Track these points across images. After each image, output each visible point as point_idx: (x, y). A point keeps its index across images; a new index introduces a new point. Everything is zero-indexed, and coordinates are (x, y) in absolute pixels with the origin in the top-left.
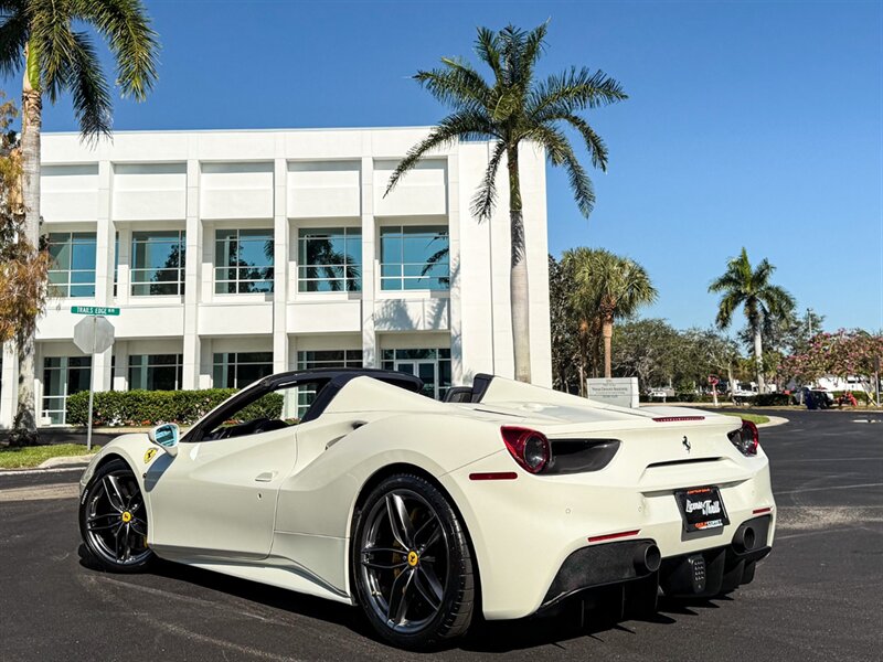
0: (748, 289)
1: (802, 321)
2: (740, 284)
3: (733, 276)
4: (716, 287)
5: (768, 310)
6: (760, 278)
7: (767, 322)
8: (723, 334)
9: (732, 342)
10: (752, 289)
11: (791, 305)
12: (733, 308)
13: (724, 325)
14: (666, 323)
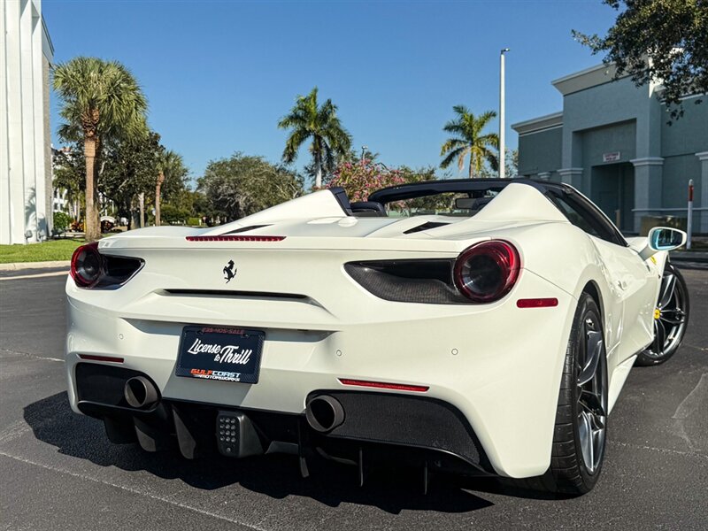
0: (312, 126)
1: (359, 158)
2: (305, 121)
3: (300, 113)
4: (285, 124)
5: (330, 147)
6: (323, 117)
7: (330, 158)
8: (291, 168)
9: (299, 176)
10: (316, 126)
11: (348, 143)
12: (298, 144)
13: (290, 160)
14: (263, 160)
